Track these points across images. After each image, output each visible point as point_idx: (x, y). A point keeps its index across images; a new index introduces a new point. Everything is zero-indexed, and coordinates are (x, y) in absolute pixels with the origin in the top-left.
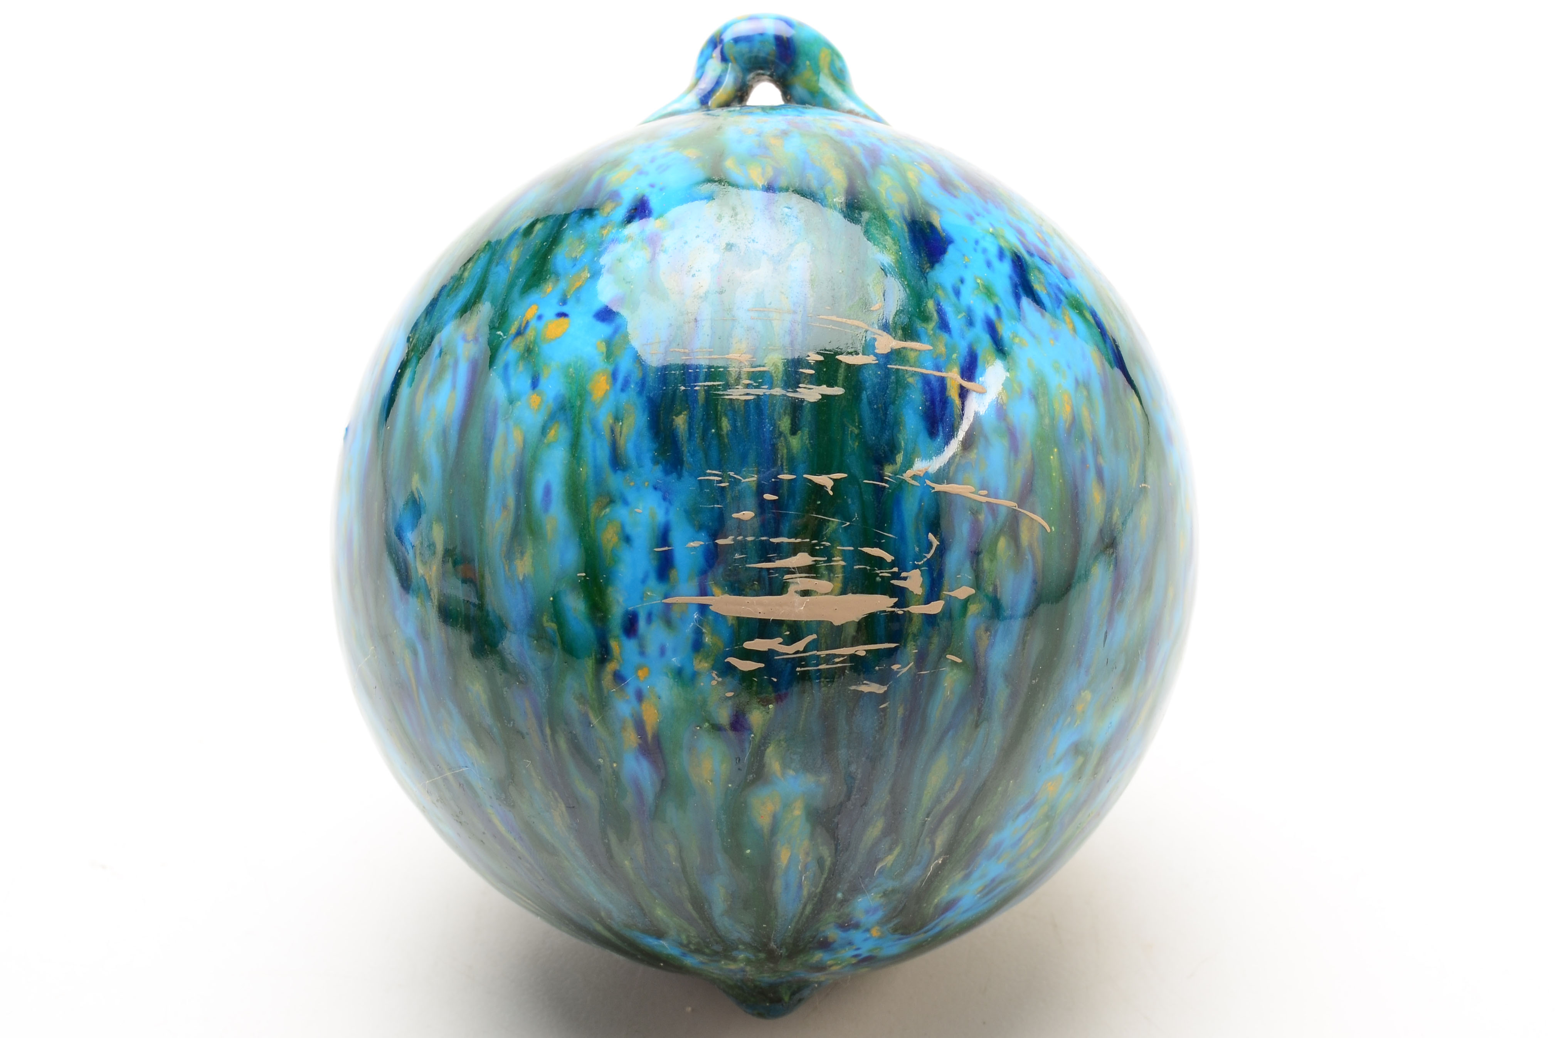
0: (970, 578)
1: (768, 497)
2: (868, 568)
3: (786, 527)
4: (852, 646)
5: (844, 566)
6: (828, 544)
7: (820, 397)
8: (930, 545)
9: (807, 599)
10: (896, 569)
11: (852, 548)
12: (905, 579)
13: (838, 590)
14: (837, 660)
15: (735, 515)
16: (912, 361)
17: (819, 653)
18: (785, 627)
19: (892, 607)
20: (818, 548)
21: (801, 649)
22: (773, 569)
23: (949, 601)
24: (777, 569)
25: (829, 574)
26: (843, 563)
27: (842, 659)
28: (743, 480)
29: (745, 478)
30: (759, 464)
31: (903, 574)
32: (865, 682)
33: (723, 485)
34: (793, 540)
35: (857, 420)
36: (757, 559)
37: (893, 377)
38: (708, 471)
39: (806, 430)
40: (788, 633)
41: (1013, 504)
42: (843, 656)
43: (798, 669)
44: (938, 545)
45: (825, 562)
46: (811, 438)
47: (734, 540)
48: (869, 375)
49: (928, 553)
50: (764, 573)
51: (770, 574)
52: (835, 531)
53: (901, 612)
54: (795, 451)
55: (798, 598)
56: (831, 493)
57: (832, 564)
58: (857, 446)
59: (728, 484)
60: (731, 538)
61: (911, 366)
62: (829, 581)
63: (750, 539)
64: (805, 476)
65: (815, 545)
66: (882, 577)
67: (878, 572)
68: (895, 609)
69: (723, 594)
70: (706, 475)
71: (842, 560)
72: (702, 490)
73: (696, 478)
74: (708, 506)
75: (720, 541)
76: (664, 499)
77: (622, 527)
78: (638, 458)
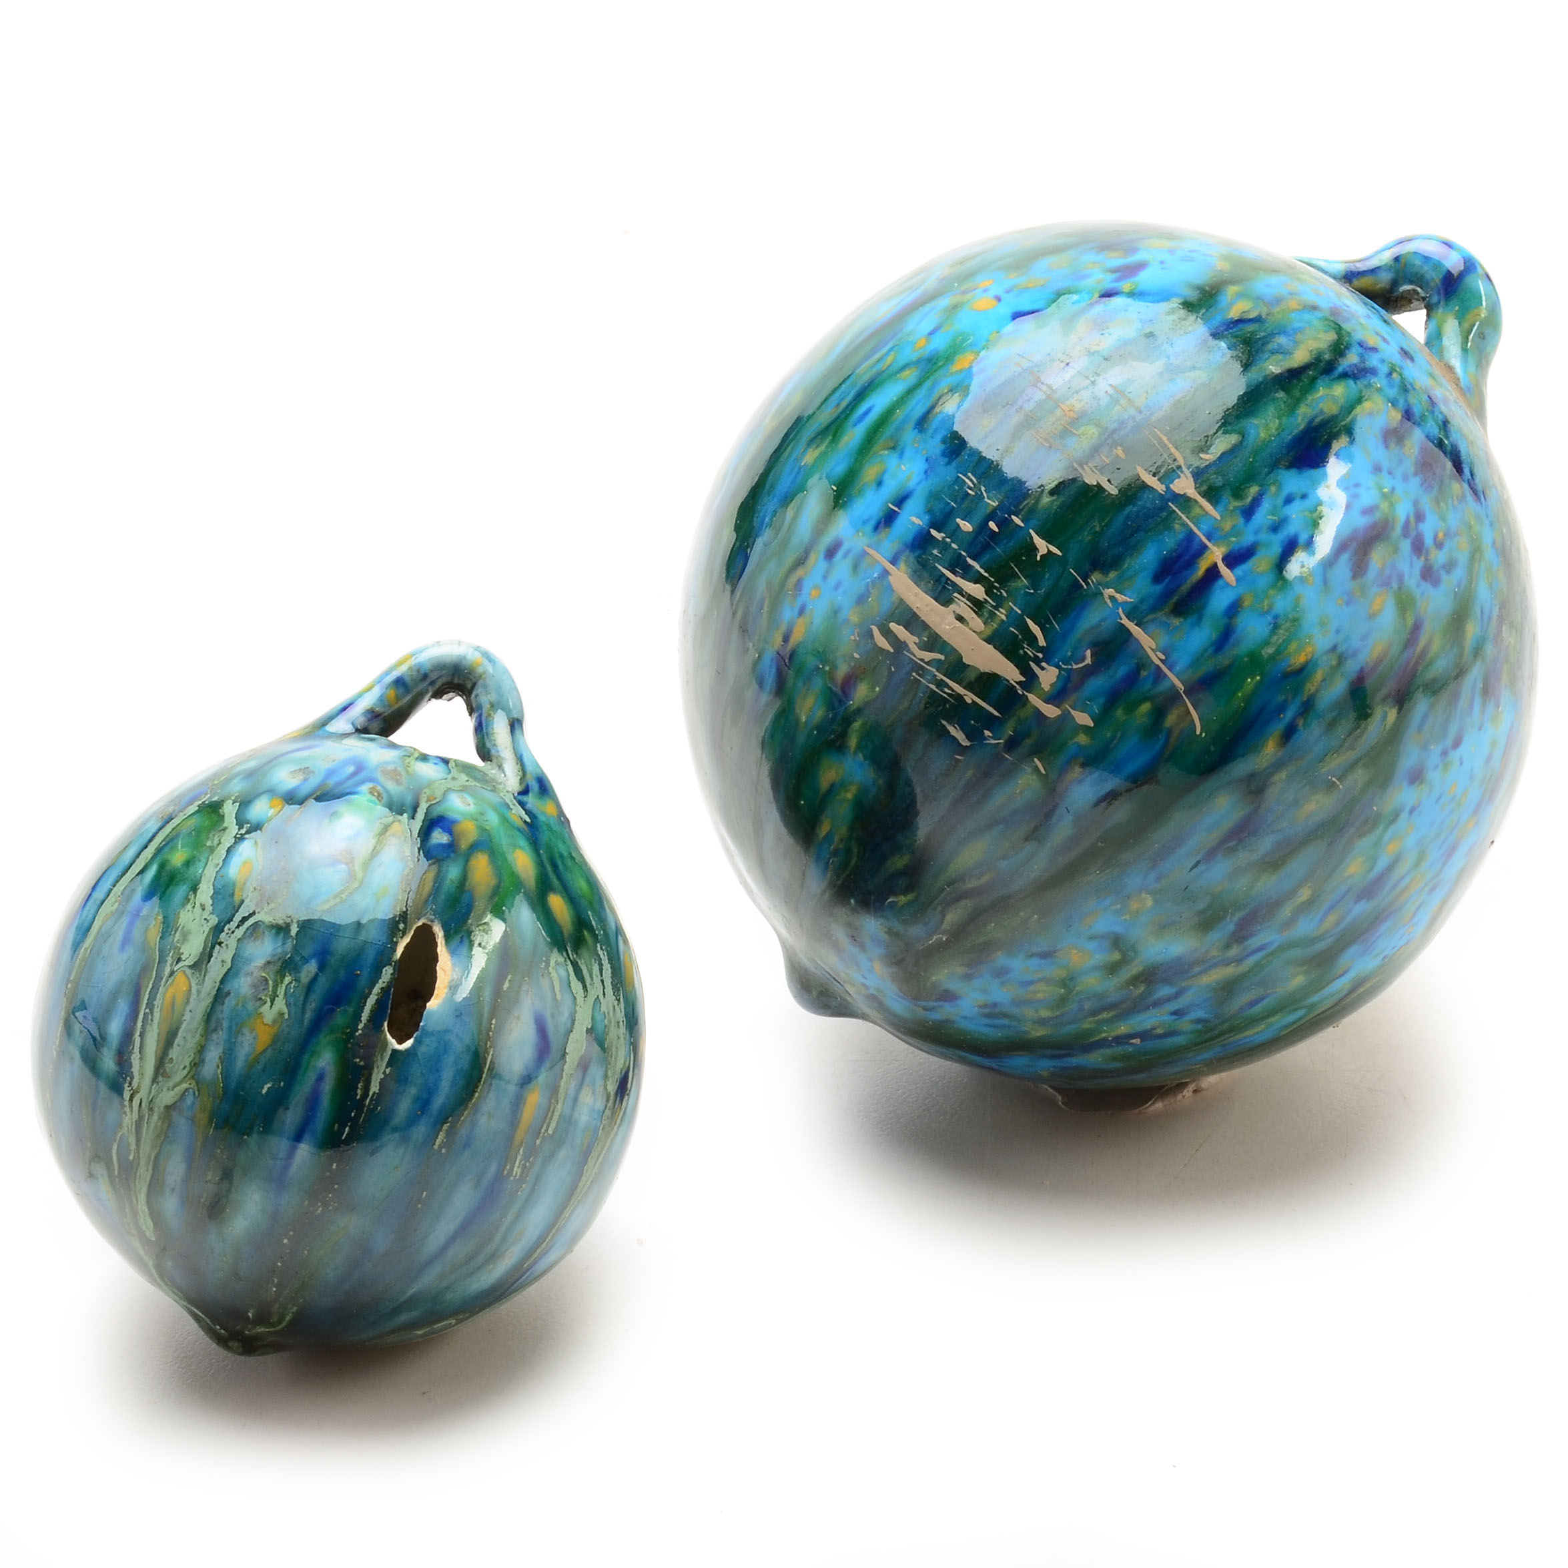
0: (1097, 711)
1: (992, 525)
2: (1020, 637)
3: (986, 558)
4: (965, 688)
5: (1003, 621)
6: (1005, 594)
7: (1095, 484)
8: (1084, 659)
9: (958, 624)
10: (1040, 655)
11: (1019, 612)
12: (1043, 669)
13: (984, 636)
14: (946, 690)
15: (958, 520)
16: (1193, 514)
17: (937, 673)
18: (927, 633)
19: (1016, 682)
20: (995, 591)
21: (926, 660)
22: (952, 581)
23: (1065, 716)
24: (954, 584)
25: (987, 619)
26: (1004, 618)
27: (950, 692)
28: (986, 500)
29: (988, 498)
30: (1007, 497)
31: (1044, 664)
32: (956, 726)
33: (970, 492)
34: (982, 571)
35: (1106, 521)
36: (946, 565)
37: (1165, 514)
38: (970, 474)
39: (1062, 498)
40: (926, 639)
41: (1181, 687)
42: (953, 690)
43: (914, 674)
44: (1088, 664)
45: (992, 606)
46: (1060, 507)
47: (943, 538)
48: (1148, 497)
49: (1076, 664)
50: (943, 580)
51: (946, 583)
52: (1018, 589)
53: (1020, 692)
54: (1040, 506)
55: (952, 618)
56: (1038, 558)
57: (997, 612)
58: (1089, 541)
59: (973, 493)
60: (943, 535)
61: (1187, 517)
62: (984, 624)
63: (954, 546)
64: (1031, 531)
65: (996, 587)
66: (1025, 652)
67: (1026, 646)
68: (1018, 687)
69: (905, 573)
70: (965, 475)
71: (1005, 615)
72: (953, 484)
73: (958, 473)
74: (947, 499)
75: (933, 532)
76: (926, 472)
77: (884, 472)
78: (936, 430)
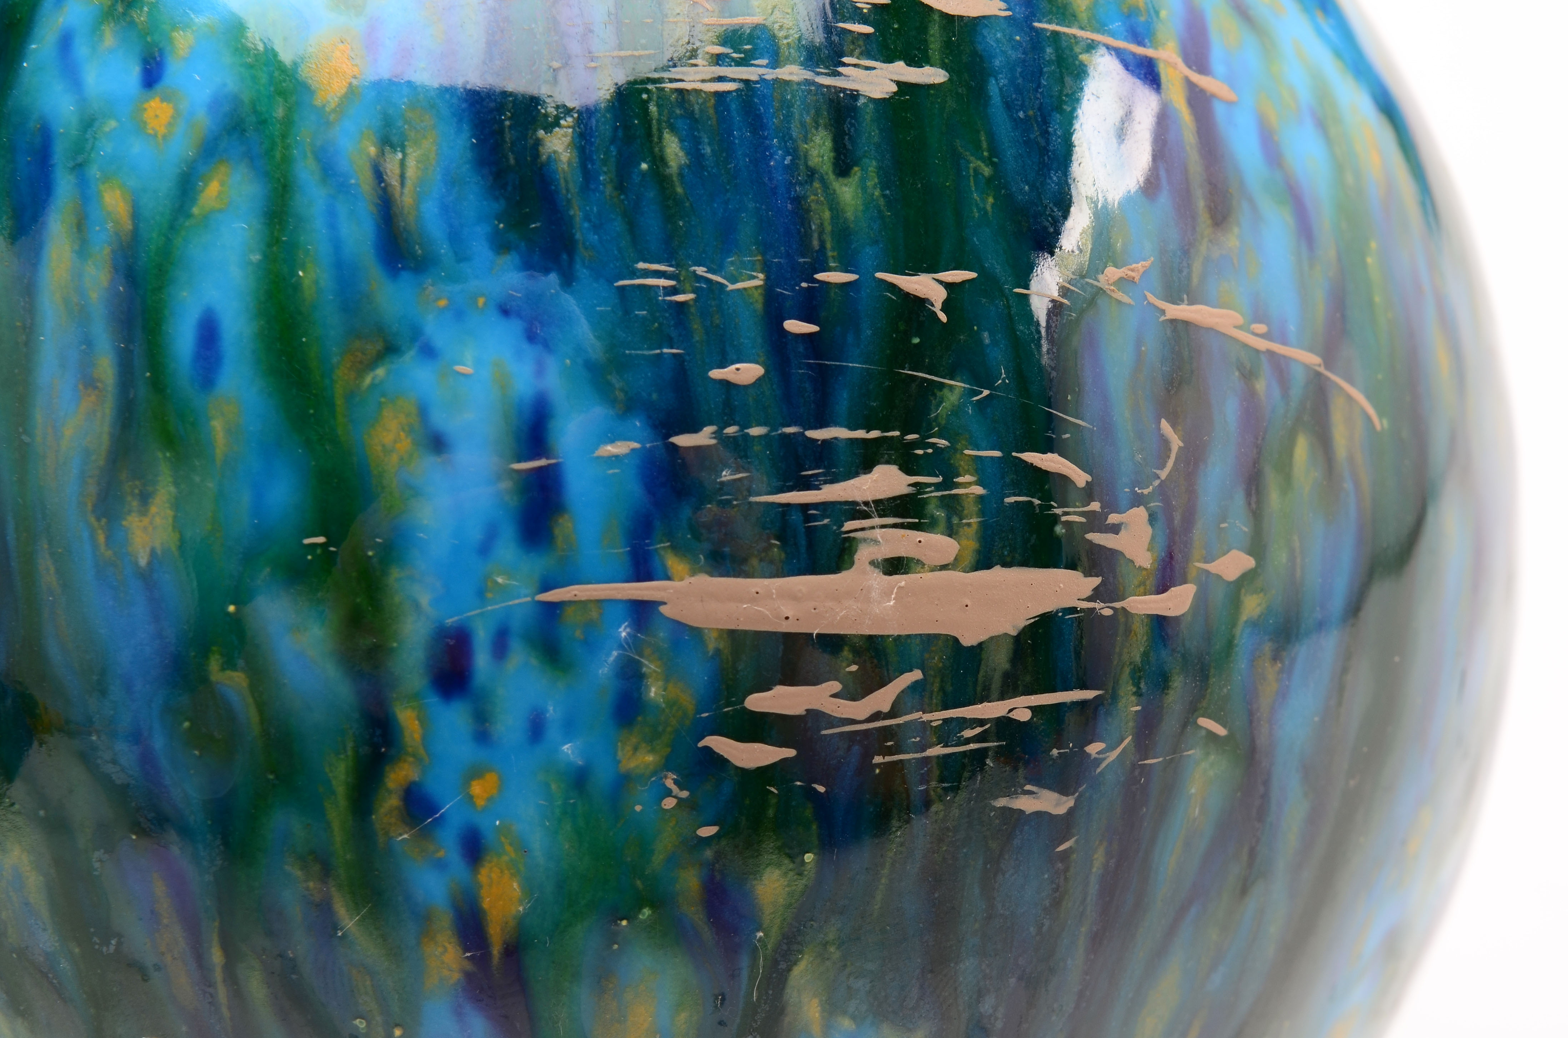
0: (1246, 529)
1: (793, 326)
2: (1037, 502)
3: (843, 400)
4: (1002, 697)
5: (981, 498)
6: (943, 443)
7: (895, 88)
8: (1165, 443)
9: (901, 580)
10: (1095, 506)
11: (997, 454)
12: (1115, 529)
13: (969, 558)
14: (968, 733)
15: (716, 374)
16: (1083, 16)
17: (926, 717)
18: (846, 653)
19: (1089, 599)
20: (920, 452)
21: (886, 708)
22: (815, 506)
23: (1206, 581)
24: (825, 507)
25: (949, 519)
26: (979, 490)
27: (978, 730)
28: (731, 287)
29: (734, 281)
30: (765, 247)
31: (1113, 518)
32: (1028, 787)
33: (680, 298)
34: (860, 434)
35: (985, 145)
36: (776, 483)
37: (1049, 50)
38: (641, 265)
39: (872, 165)
40: (854, 668)
41: (1313, 360)
42: (981, 722)
43: (878, 759)
44: (1180, 448)
45: (938, 487)
46: (884, 184)
47: (718, 435)
48: (998, 41)
49: (1162, 466)
50: (796, 517)
51: (808, 518)
52: (957, 411)
53: (1107, 612)
54: (850, 214)
55: (878, 580)
56: (943, 317)
57: (955, 491)
58: (993, 205)
59: (691, 296)
60: (709, 430)
61: (1082, 28)
62: (950, 536)
63: (756, 431)
64: (879, 275)
65: (914, 444)
66: (1068, 524)
67: (1058, 511)
68: (1097, 605)
69: (693, 573)
70: (634, 274)
71: (978, 483)
72: (627, 312)
73: (611, 282)
74: (646, 353)
75: (683, 440)
76: (531, 337)
77: (423, 412)
78: (455, 237)
